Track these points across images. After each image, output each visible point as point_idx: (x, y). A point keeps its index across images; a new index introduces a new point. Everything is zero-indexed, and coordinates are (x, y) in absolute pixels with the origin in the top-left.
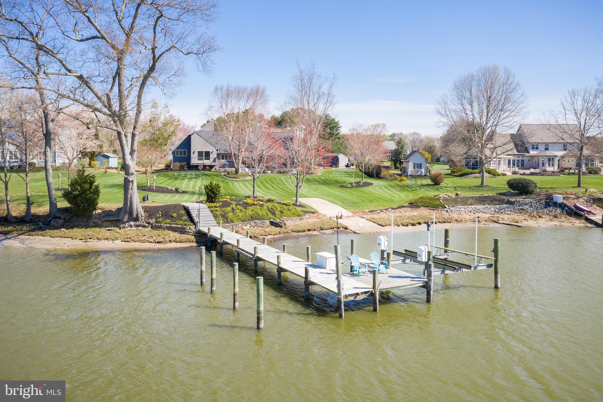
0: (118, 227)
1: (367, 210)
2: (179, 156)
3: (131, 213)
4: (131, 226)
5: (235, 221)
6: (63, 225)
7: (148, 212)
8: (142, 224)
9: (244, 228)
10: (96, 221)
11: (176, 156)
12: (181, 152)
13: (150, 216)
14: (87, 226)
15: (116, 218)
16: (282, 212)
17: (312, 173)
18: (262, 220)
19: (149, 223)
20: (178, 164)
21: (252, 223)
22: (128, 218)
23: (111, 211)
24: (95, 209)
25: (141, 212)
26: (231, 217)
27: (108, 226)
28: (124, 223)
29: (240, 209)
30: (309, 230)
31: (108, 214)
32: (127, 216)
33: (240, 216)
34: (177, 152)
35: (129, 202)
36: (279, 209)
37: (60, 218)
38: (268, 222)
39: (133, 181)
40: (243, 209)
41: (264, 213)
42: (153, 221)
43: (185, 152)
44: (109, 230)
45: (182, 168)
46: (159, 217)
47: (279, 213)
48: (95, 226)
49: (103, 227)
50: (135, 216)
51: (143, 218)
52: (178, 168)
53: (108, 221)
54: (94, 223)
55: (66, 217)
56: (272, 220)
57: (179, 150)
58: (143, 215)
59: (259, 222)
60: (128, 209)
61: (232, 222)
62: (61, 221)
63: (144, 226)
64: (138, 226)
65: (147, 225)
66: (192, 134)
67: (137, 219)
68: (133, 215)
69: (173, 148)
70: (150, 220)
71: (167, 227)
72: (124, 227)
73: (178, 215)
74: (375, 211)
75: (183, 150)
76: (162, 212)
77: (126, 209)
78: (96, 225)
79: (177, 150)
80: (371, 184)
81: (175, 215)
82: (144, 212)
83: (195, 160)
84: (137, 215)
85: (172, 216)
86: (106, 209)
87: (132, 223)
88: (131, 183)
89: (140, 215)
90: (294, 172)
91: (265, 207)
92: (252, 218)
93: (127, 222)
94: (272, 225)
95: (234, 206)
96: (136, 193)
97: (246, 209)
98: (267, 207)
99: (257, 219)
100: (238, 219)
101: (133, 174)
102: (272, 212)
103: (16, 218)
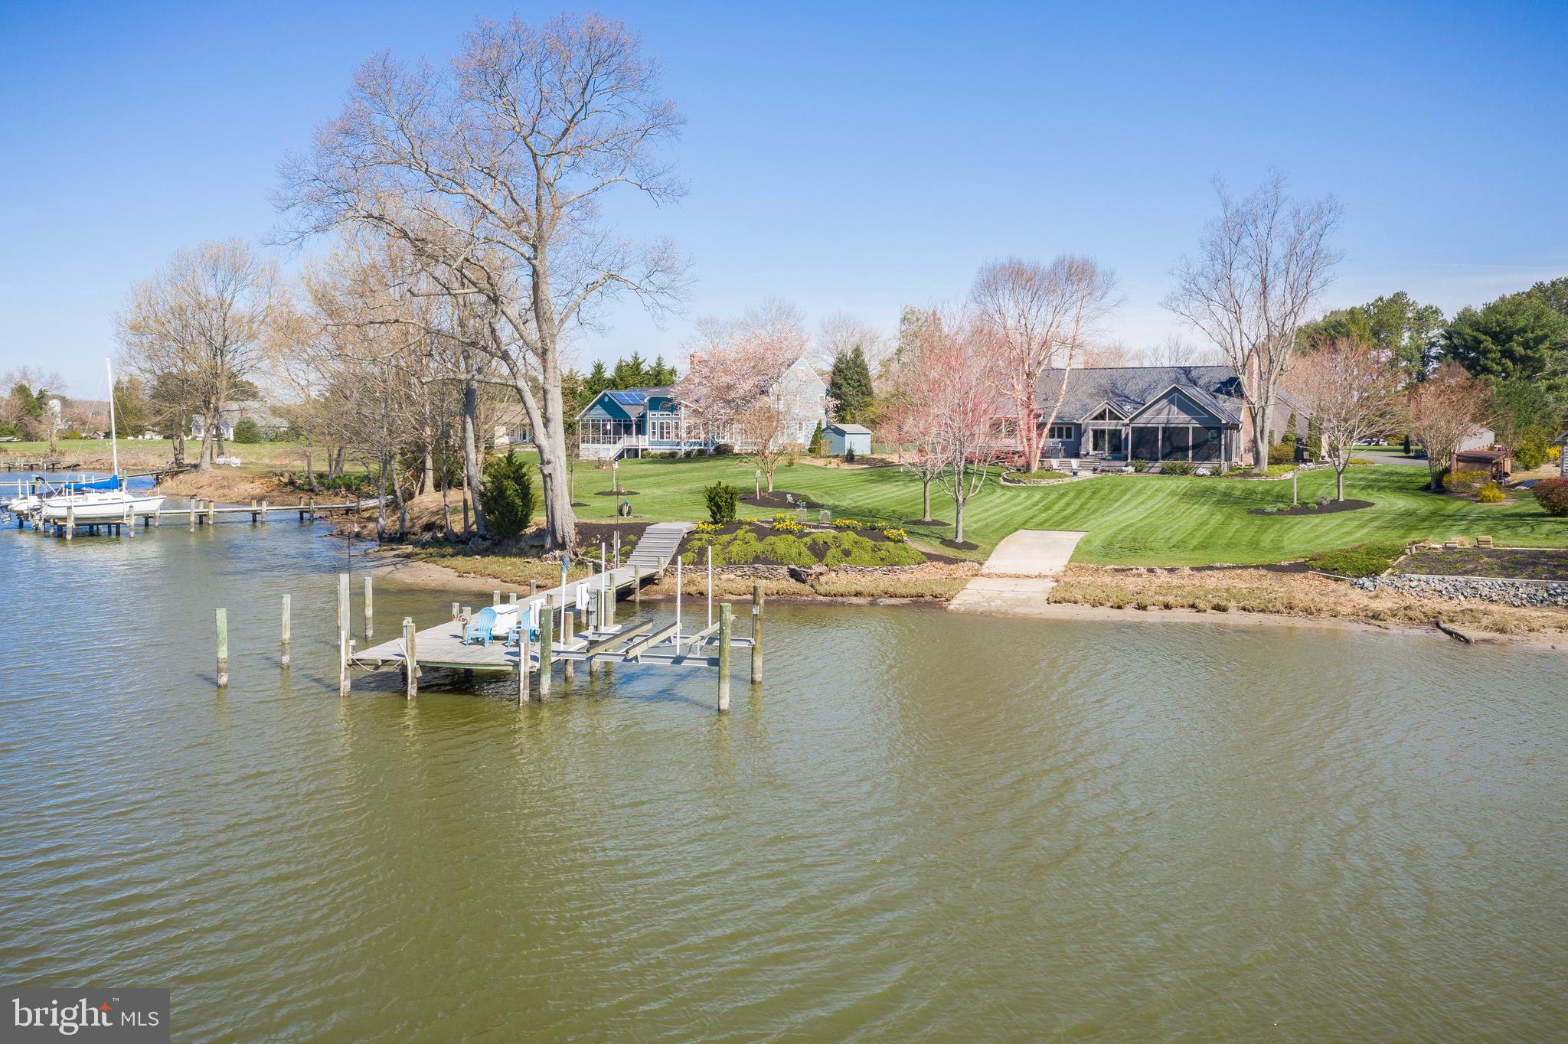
0: (541, 558)
3: (553, 532)
4: (555, 558)
5: (713, 562)
7: (581, 534)
8: (568, 555)
9: (723, 576)
10: (524, 546)
14: (507, 554)
15: (541, 544)
18: (773, 564)
19: (575, 555)
21: (745, 569)
22: (552, 542)
23: (541, 530)
24: (526, 526)
25: (571, 534)
27: (530, 556)
28: (547, 552)
29: (747, 539)
32: (549, 540)
33: (734, 553)
35: (550, 514)
36: (847, 547)
37: (486, 538)
38: (785, 570)
39: (550, 474)
40: (753, 540)
41: (794, 552)
42: (582, 551)
44: (529, 562)
48: (516, 555)
49: (525, 556)
50: (560, 540)
51: (571, 544)
53: (534, 546)
54: (521, 549)
55: (495, 537)
56: (796, 567)
58: (573, 539)
59: (764, 567)
60: (551, 526)
61: (706, 564)
62: (488, 543)
63: (570, 560)
64: (563, 559)
65: (573, 557)
67: (562, 546)
68: (557, 537)
70: (577, 549)
72: (547, 560)
77: (549, 529)
78: (522, 554)
80: (1370, 505)
82: (576, 534)
84: (563, 538)
86: (536, 528)
87: (557, 553)
88: (548, 480)
89: (567, 539)
90: (1201, 471)
91: (808, 540)
92: (757, 559)
93: (551, 550)
94: (792, 576)
95: (740, 533)
96: (560, 498)
97: (760, 540)
98: (813, 539)
99: (766, 561)
100: (724, 559)
101: (549, 463)
102: (819, 551)
103: (456, 535)
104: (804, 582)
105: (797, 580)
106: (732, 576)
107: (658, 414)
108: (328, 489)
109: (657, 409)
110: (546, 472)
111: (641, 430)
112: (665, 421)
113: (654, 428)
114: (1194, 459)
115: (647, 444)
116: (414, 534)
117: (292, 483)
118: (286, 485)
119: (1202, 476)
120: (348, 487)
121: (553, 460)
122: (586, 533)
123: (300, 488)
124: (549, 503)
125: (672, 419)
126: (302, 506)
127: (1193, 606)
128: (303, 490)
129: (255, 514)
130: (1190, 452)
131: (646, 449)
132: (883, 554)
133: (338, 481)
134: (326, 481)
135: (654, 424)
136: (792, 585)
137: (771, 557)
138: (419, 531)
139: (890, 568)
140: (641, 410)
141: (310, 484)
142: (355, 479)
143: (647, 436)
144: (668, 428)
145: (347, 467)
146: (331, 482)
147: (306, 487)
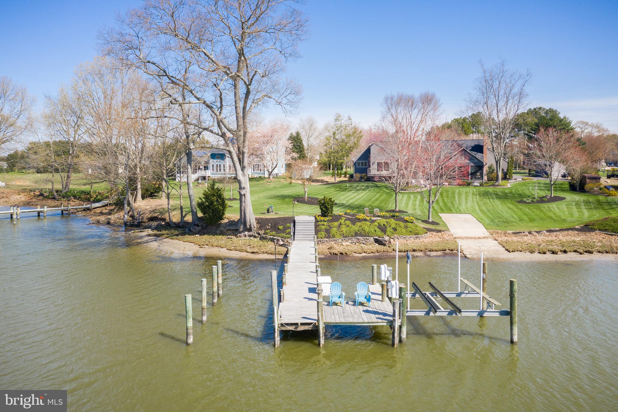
0: (236, 236)
1: (511, 232)
2: (361, 167)
3: (245, 224)
4: (245, 236)
5: (337, 236)
6: (200, 232)
7: (260, 224)
8: (254, 234)
9: (344, 244)
10: (222, 229)
11: (357, 167)
12: (362, 163)
13: (260, 228)
14: (215, 234)
15: (235, 228)
16: (395, 229)
17: (498, 185)
18: (365, 236)
19: (259, 234)
20: (359, 175)
21: (353, 240)
22: (243, 228)
23: (234, 221)
24: (222, 219)
25: (254, 224)
26: (334, 232)
27: (229, 235)
28: (240, 233)
29: (347, 225)
30: (414, 251)
31: (232, 223)
32: (242, 227)
33: (344, 232)
34: (359, 163)
35: (243, 214)
36: (393, 226)
37: (198, 226)
38: (372, 239)
39: (244, 194)
40: (350, 225)
41: (372, 230)
42: (262, 232)
43: (365, 163)
44: (229, 238)
45: (361, 180)
46: (267, 229)
47: (392, 230)
48: (220, 234)
49: (225, 235)
50: (248, 227)
51: (255, 229)
52: (358, 179)
53: (230, 230)
54: (221, 231)
55: (203, 225)
56: (376, 237)
57: (360, 161)
58: (255, 226)
59: (361, 238)
60: (243, 220)
61: (334, 237)
62: (199, 228)
63: (255, 237)
64: (250, 236)
65: (257, 235)
66: (372, 145)
67: (250, 230)
68: (246, 226)
69: (355, 159)
70: (259, 231)
71: (270, 238)
72: (240, 237)
73: (284, 227)
74: (521, 233)
75: (364, 161)
76: (271, 225)
77: (241, 221)
78: (222, 233)
79: (359, 161)
80: (564, 198)
81: (281, 227)
82: (257, 223)
83: (373, 171)
84: (250, 226)
85: (278, 228)
86: (231, 219)
87: (246, 233)
88: (243, 197)
89: (252, 226)
90: (476, 184)
91: (376, 223)
92: (356, 234)
93: (243, 232)
94: (376, 242)
95: (342, 221)
96: (248, 206)
97: (354, 224)
98: (378, 223)
99: (361, 235)
100: (341, 235)
101: (244, 188)
102: (383, 229)
103: (175, 223)
104: (384, 245)
105: (379, 244)
106: (348, 243)
107: (215, 161)
108: (64, 198)
109: (214, 159)
110: (243, 193)
111: (206, 168)
112: (218, 164)
113: (213, 167)
114: (471, 179)
115: (210, 174)
116: (144, 222)
117: (41, 195)
118: (39, 196)
119: (476, 186)
120: (75, 197)
121: (246, 187)
122: (262, 223)
123: (47, 197)
124: (243, 208)
125: (222, 163)
126: (62, 208)
127: (576, 251)
128: (49, 198)
129: (39, 213)
130: (470, 176)
131: (209, 177)
132: (410, 229)
133: (68, 193)
134: (61, 194)
135: (213, 165)
136: (377, 246)
137: (363, 233)
138: (147, 221)
139: (417, 236)
140: (206, 159)
141: (53, 195)
142: (77, 192)
143: (210, 171)
144: (220, 167)
145: (71, 187)
146: (64, 194)
147: (51, 197)
